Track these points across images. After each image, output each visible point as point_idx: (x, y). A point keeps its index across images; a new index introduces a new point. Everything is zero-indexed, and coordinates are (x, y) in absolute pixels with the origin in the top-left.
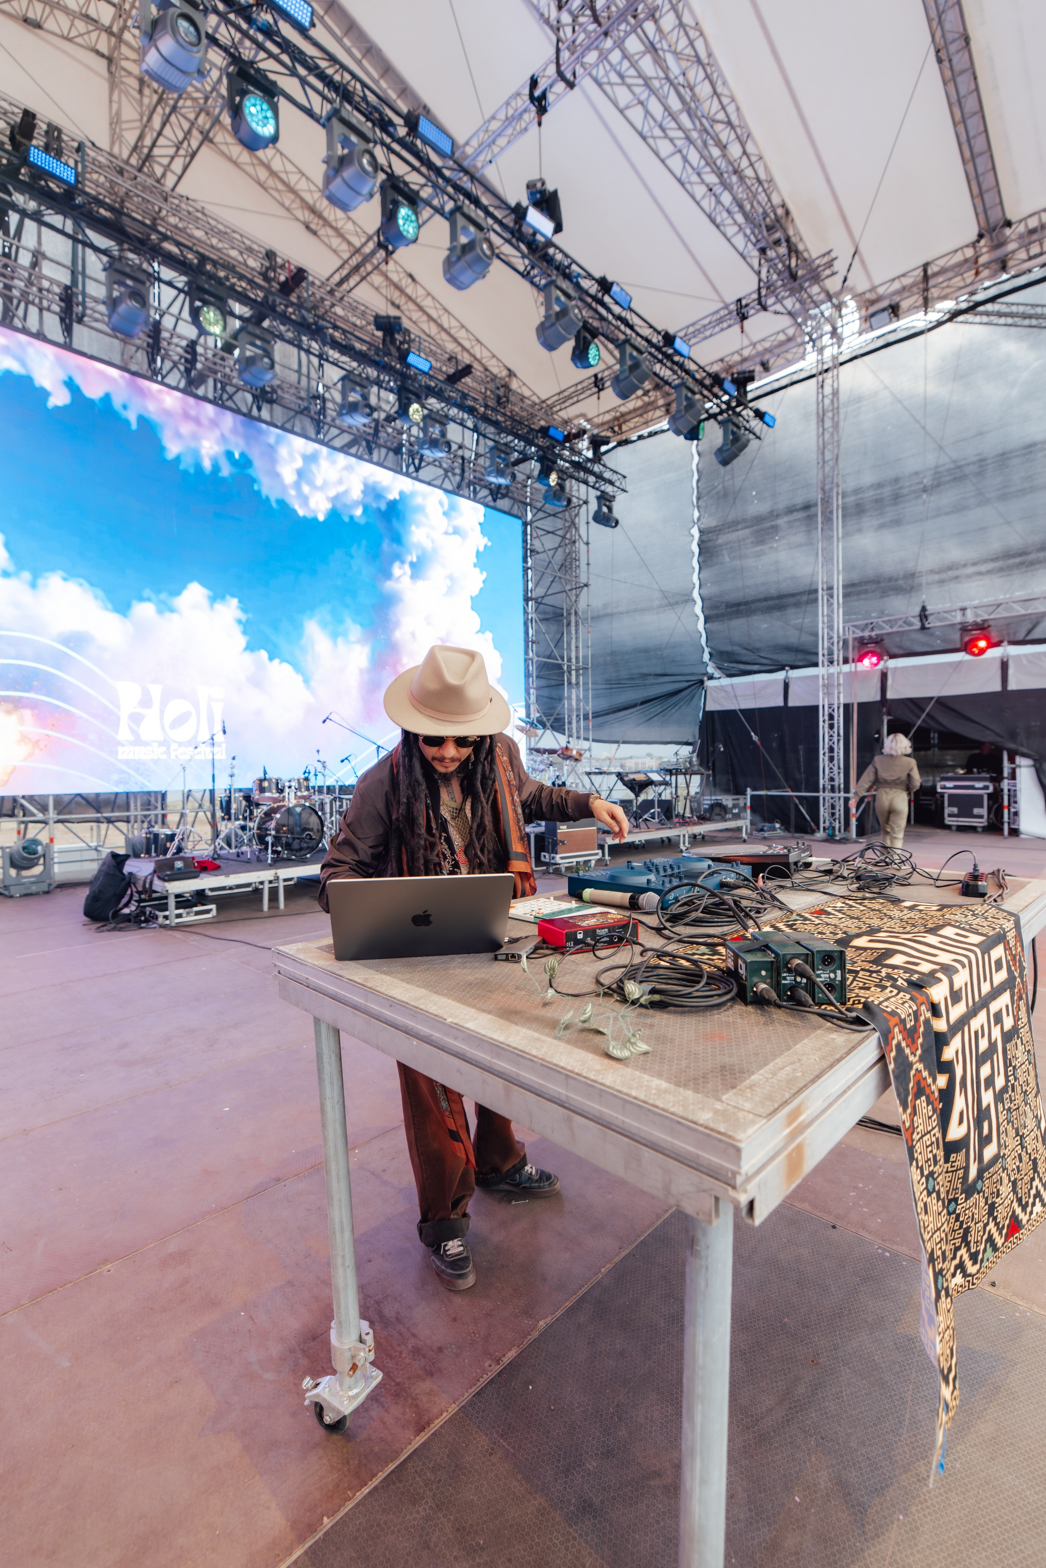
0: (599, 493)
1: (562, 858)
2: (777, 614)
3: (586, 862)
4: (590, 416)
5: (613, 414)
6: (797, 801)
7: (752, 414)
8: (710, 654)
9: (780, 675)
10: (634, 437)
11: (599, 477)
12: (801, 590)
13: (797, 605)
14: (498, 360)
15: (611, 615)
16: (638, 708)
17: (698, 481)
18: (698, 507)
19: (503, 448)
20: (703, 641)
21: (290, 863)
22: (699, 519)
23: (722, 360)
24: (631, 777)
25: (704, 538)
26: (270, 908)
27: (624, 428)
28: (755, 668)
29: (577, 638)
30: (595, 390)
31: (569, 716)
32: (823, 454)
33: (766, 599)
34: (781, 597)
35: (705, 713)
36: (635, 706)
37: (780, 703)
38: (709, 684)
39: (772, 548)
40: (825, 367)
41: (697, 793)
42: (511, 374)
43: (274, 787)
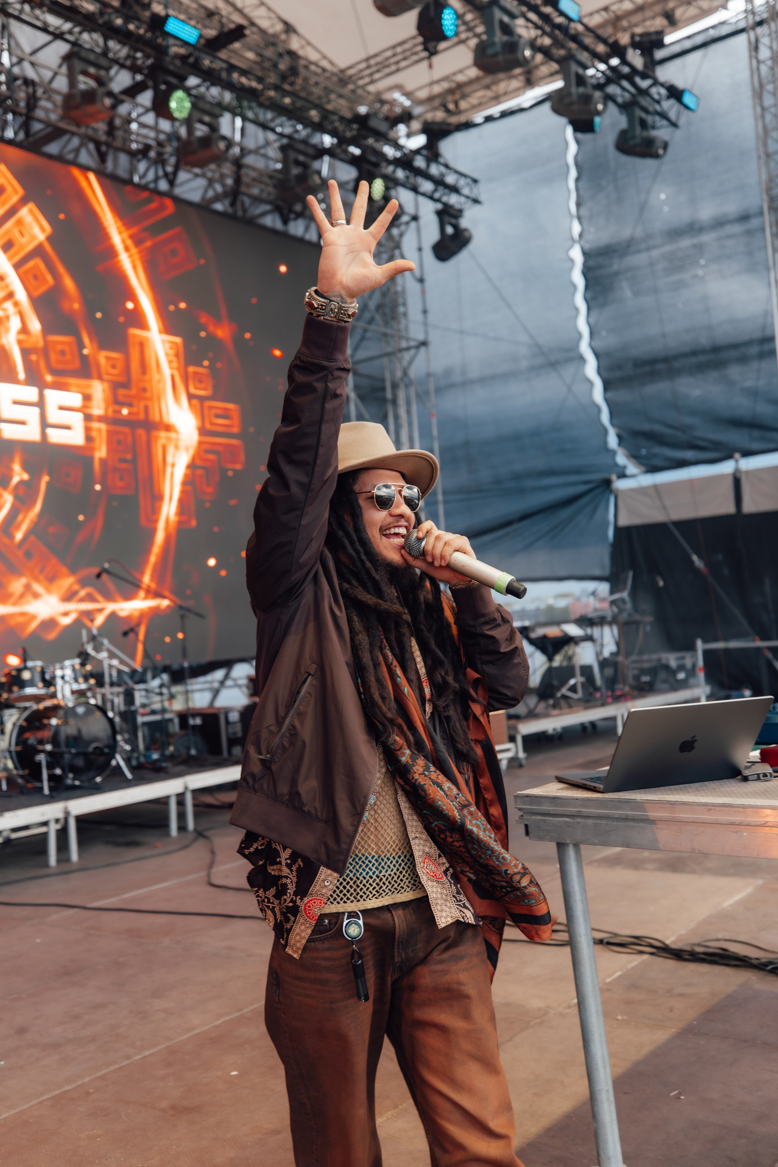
0: (439, 206)
2: (714, 375)
4: (409, 87)
5: (445, 85)
6: (770, 655)
7: (663, 91)
8: (619, 437)
9: (727, 467)
10: (478, 118)
11: (439, 182)
12: (746, 337)
13: (743, 360)
14: (269, 9)
17: (577, 180)
18: (579, 218)
19: (301, 147)
20: (605, 417)
21: (78, 792)
22: (581, 235)
23: (606, 9)
24: (541, 632)
25: (592, 263)
26: (59, 861)
27: (463, 105)
28: (689, 455)
29: (410, 424)
30: (425, 54)
32: (765, 145)
33: (694, 353)
34: (716, 349)
35: (618, 530)
36: (508, 524)
37: (730, 509)
38: (620, 485)
39: (696, 277)
40: (758, 19)
41: (612, 654)
42: (289, 28)
43: (38, 677)
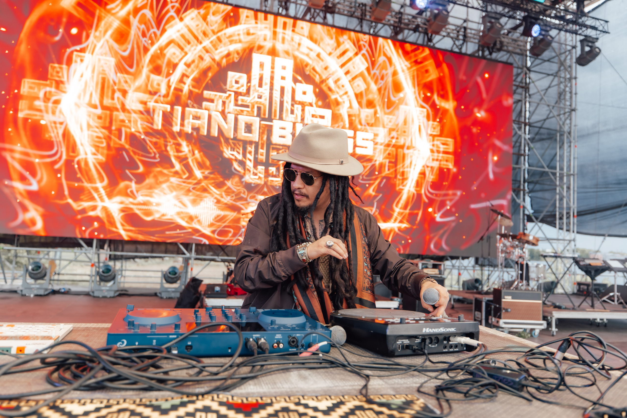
0: (582, 37)
1: (505, 323)
3: (532, 330)
15: (598, 132)
16: (622, 208)
24: (588, 262)
31: (560, 213)
36: (619, 206)
